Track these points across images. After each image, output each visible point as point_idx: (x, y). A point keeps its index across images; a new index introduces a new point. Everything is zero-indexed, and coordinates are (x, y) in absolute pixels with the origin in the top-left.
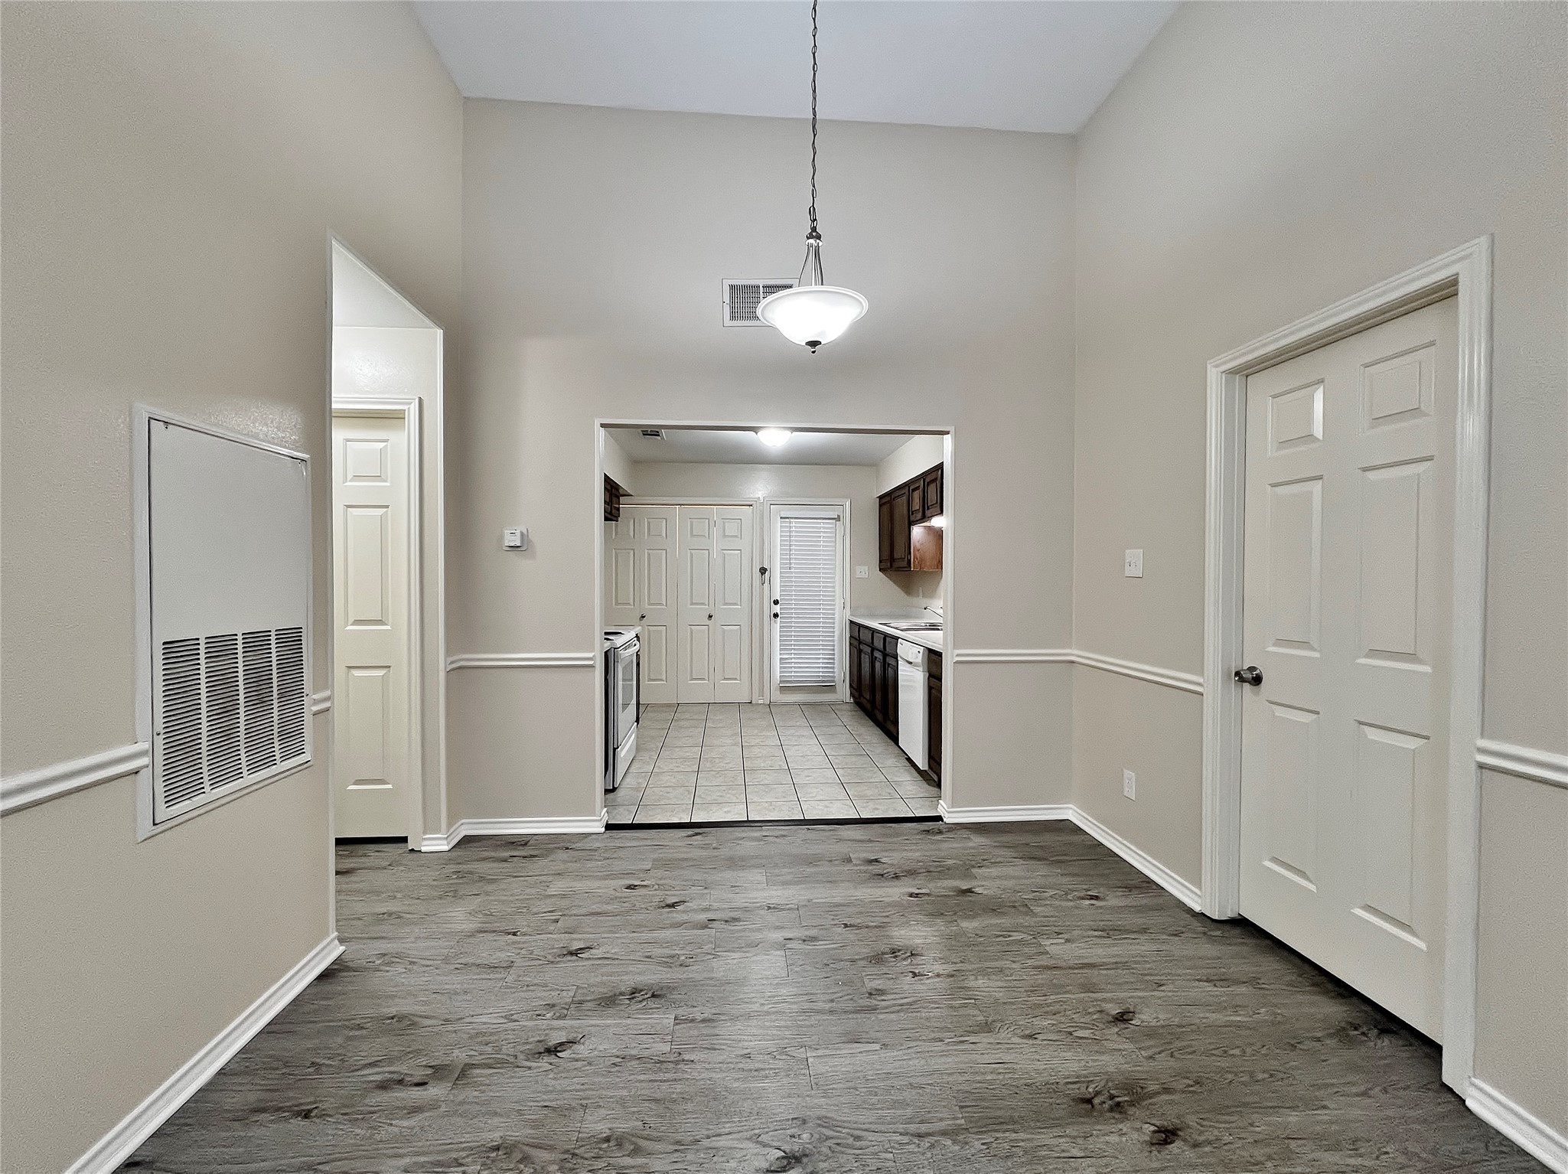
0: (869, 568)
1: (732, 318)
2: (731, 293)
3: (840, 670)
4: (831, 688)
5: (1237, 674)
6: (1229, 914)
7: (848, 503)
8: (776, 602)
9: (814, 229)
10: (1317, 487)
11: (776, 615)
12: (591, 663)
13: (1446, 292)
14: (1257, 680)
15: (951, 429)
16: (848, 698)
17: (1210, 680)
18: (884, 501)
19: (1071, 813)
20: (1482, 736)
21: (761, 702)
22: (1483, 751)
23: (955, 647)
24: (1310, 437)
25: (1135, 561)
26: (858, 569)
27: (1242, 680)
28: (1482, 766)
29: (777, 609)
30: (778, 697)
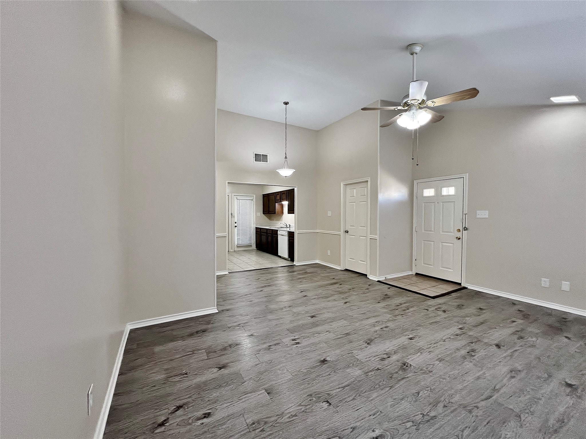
0: (260, 213)
1: (255, 161)
2: (255, 155)
3: (253, 241)
4: (251, 246)
5: (345, 231)
6: (344, 269)
7: (255, 196)
8: (236, 223)
9: (286, 157)
10: (354, 203)
11: (236, 227)
12: (226, 236)
13: (367, 181)
14: (348, 232)
15: (297, 186)
16: (255, 248)
17: (342, 233)
18: (264, 196)
19: (317, 262)
20: (370, 235)
21: (232, 251)
22: (370, 237)
23: (298, 230)
24: (354, 196)
25: (329, 214)
26: (257, 213)
27: (346, 232)
28: (370, 238)
29: (236, 225)
30: (236, 249)
